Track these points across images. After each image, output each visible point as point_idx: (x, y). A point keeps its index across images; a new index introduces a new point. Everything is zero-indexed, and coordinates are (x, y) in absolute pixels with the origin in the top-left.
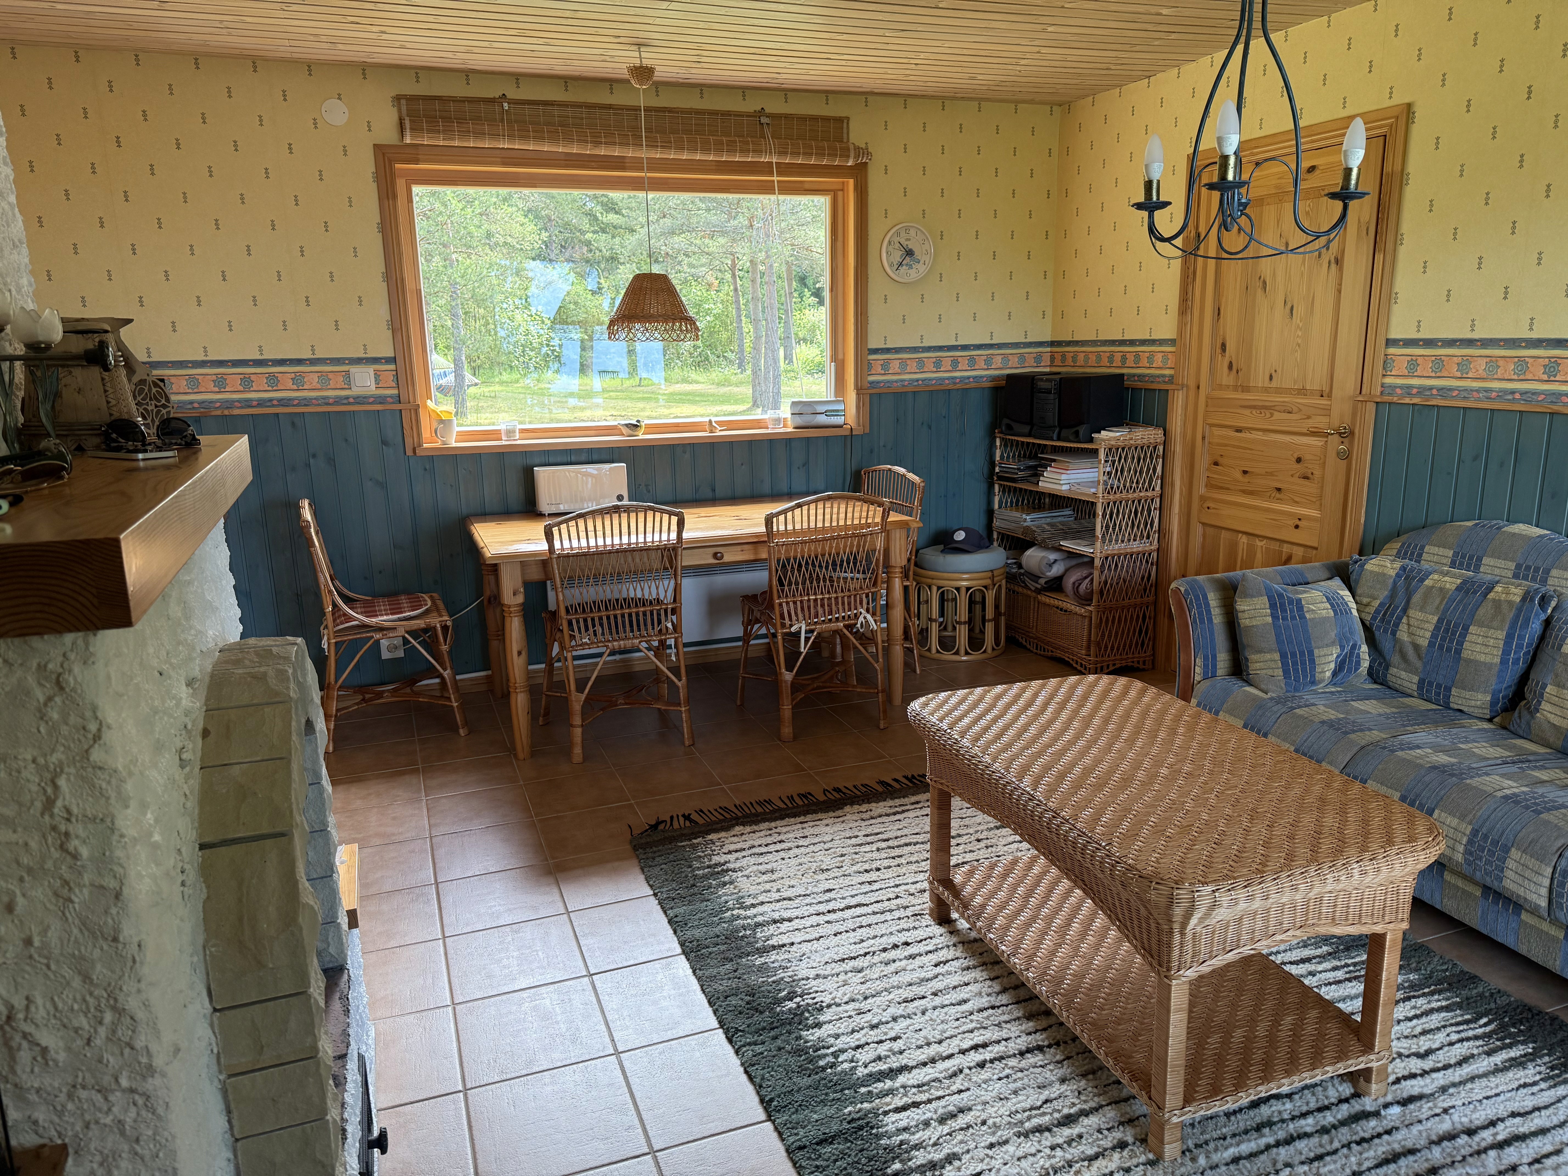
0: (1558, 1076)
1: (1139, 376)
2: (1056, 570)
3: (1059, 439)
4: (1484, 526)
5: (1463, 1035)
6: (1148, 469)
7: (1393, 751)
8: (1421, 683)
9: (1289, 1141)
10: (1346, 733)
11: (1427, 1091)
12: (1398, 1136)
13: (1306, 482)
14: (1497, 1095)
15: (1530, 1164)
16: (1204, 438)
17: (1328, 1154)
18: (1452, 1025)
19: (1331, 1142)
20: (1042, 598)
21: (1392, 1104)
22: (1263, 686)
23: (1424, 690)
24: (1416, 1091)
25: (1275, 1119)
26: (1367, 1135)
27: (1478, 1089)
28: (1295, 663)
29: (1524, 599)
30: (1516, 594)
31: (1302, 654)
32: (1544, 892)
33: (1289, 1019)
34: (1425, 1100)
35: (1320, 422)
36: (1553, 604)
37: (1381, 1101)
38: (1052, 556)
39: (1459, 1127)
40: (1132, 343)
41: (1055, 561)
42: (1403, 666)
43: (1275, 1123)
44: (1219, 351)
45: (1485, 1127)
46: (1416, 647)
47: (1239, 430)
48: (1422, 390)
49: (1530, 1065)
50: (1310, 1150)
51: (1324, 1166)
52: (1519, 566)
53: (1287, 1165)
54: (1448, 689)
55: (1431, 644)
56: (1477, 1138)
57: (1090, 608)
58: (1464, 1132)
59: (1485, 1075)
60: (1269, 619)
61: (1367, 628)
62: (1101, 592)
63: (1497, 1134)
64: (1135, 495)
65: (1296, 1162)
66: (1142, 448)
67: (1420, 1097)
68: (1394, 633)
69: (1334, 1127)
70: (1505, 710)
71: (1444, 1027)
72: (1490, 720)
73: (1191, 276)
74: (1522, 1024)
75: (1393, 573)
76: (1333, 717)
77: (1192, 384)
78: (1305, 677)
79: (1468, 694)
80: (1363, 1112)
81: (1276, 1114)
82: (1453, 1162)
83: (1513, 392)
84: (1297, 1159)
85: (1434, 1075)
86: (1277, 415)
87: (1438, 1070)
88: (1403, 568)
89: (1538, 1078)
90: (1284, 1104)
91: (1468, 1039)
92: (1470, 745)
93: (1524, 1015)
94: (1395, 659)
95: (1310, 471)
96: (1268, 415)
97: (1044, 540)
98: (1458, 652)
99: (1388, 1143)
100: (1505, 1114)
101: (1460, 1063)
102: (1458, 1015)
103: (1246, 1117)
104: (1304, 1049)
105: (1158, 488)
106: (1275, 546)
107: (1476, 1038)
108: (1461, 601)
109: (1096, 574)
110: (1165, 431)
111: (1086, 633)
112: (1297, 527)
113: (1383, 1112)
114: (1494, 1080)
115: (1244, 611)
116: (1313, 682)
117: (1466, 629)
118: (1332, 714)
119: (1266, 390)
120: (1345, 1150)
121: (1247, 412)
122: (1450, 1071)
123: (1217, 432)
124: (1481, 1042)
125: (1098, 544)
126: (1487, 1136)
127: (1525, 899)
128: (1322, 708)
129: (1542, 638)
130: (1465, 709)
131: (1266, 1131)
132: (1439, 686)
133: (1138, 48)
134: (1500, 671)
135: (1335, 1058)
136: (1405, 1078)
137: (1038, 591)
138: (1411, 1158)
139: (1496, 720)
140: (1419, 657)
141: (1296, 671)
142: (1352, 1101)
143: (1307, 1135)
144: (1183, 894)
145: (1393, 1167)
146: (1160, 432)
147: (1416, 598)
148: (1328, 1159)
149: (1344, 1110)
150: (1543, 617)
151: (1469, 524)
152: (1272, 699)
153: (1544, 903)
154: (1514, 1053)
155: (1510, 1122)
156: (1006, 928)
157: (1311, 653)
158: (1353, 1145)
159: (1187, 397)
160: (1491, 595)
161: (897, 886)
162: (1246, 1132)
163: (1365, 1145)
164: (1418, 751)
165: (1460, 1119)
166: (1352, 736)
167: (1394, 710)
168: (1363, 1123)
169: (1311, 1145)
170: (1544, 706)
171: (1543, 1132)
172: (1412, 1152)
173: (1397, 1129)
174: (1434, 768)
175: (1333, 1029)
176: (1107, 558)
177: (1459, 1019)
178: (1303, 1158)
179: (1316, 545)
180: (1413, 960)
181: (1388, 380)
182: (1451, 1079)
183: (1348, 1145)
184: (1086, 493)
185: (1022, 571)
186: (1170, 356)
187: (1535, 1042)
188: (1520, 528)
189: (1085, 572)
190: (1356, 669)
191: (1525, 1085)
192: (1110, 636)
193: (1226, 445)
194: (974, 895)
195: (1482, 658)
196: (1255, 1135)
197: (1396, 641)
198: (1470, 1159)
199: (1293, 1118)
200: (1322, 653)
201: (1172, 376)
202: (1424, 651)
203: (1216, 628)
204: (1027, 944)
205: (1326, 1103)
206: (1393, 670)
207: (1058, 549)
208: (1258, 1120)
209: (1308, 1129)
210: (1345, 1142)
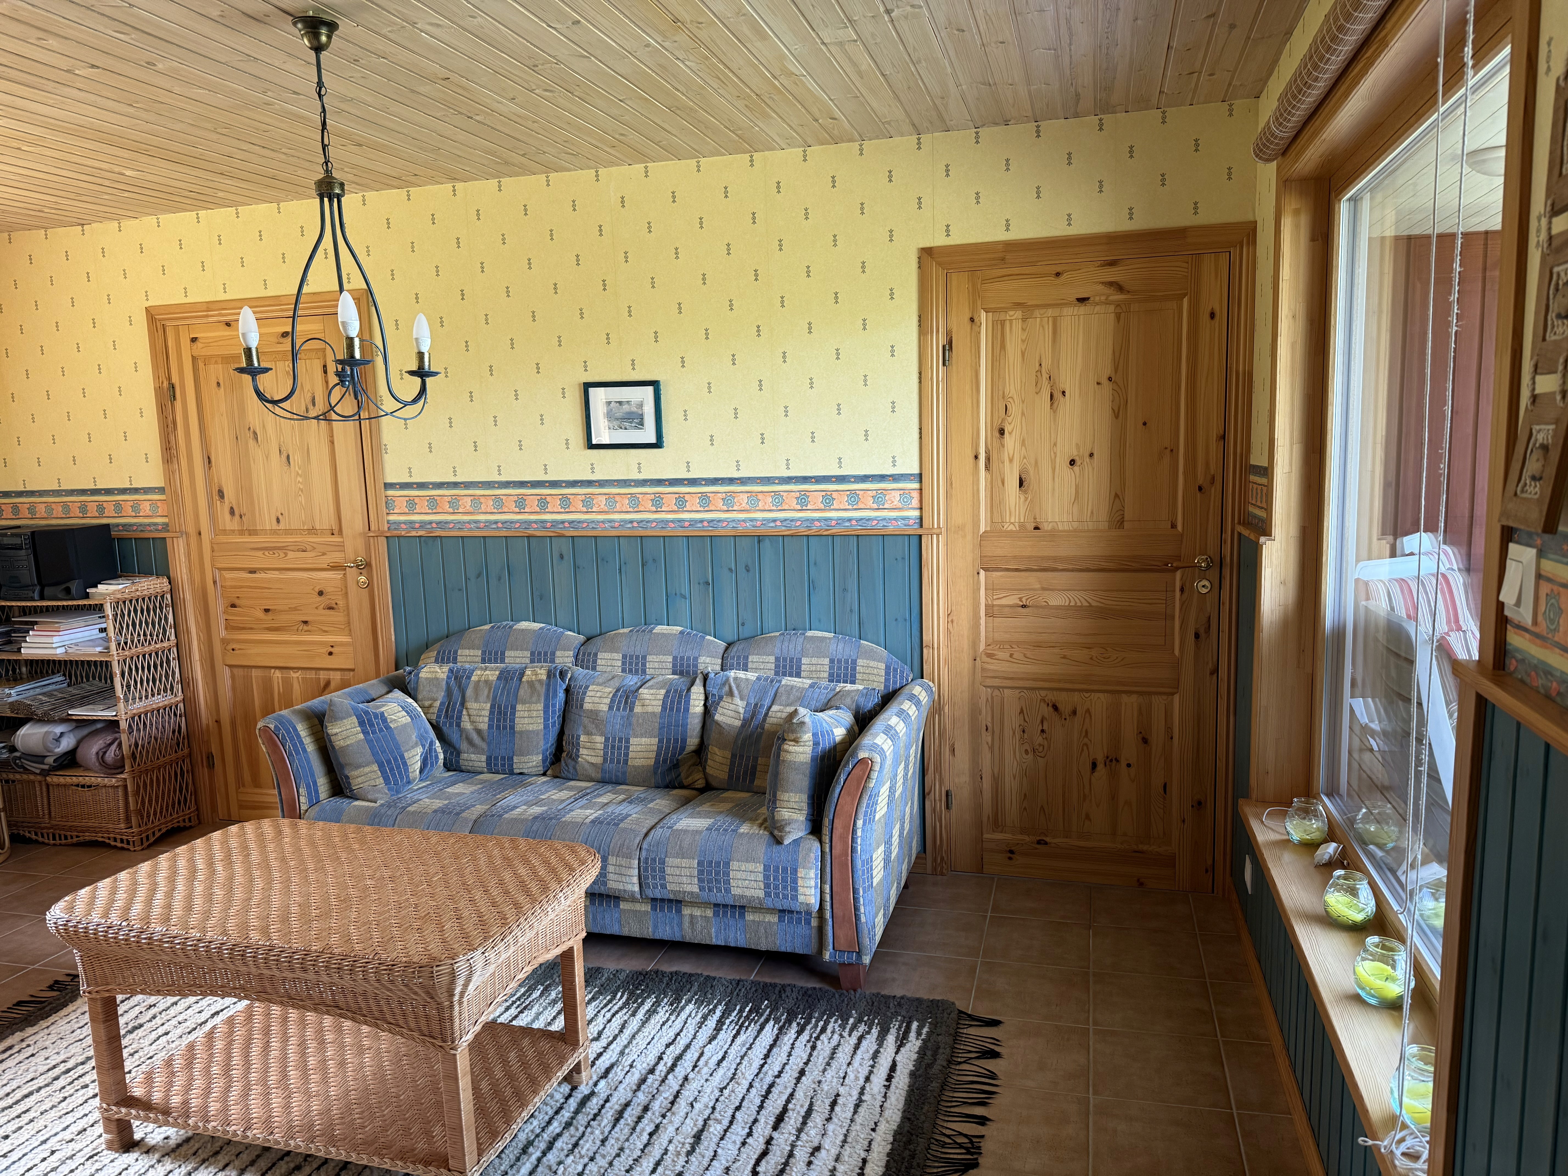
0: (677, 1007)
1: (124, 525)
2: (67, 744)
3: (42, 598)
4: (499, 627)
5: (612, 1011)
6: (160, 619)
7: (501, 816)
8: (489, 759)
9: (550, 1146)
10: (458, 814)
11: (613, 1060)
12: (613, 1100)
13: (331, 612)
14: (653, 1038)
15: (693, 1070)
16: (215, 582)
17: (580, 1139)
18: (602, 1008)
19: (577, 1129)
20: (53, 779)
21: (598, 1081)
22: (369, 797)
23: (492, 766)
24: (607, 1064)
25: (532, 1138)
26: (596, 1111)
27: (641, 1041)
28: (392, 769)
29: (549, 676)
30: (543, 674)
31: (396, 759)
32: (635, 880)
33: (512, 1055)
34: (615, 1067)
35: (336, 557)
36: (569, 676)
37: (591, 1083)
38: (58, 729)
39: (644, 1072)
40: (108, 492)
41: (62, 734)
42: (472, 750)
43: (533, 1141)
44: (216, 497)
45: (657, 1064)
46: (479, 732)
47: (252, 571)
48: (423, 524)
49: (659, 1009)
50: (567, 1144)
51: (582, 1148)
52: (532, 654)
53: (560, 1163)
54: (511, 759)
55: (490, 726)
56: (657, 1073)
57: (123, 776)
58: (648, 1073)
59: (639, 1030)
60: (361, 736)
61: (436, 727)
62: (133, 756)
63: (666, 1063)
64: (151, 648)
65: (564, 1158)
66: (150, 598)
67: (612, 1066)
68: (458, 725)
69: (573, 1118)
70: (552, 764)
71: (599, 1012)
72: (544, 774)
73: (171, 425)
74: (641, 985)
75: (444, 676)
76: (441, 805)
77: (192, 530)
78: (402, 779)
79: (526, 759)
80: (585, 1096)
81: (530, 1134)
82: (653, 1096)
83: (496, 522)
84: (562, 1157)
85: (611, 1047)
86: (291, 555)
87: (611, 1042)
88: (451, 671)
89: (667, 1015)
90: (531, 1123)
91: (617, 1012)
92: (547, 795)
93: (640, 979)
94: (464, 746)
95: (334, 602)
96: (282, 555)
97: (46, 713)
98: (512, 727)
99: (611, 1108)
100: (663, 1048)
101: (621, 1031)
102: (602, 1000)
103: (511, 1149)
104: (535, 1069)
105: (173, 637)
106: (312, 675)
107: (621, 1009)
108: (504, 688)
109: (124, 737)
110: (169, 578)
111: (121, 804)
112: (331, 654)
113: (596, 1091)
114: (646, 1030)
115: (336, 734)
116: (409, 782)
117: (514, 708)
118: (438, 804)
119: (274, 532)
120: (589, 1129)
121: (260, 554)
122: (619, 1038)
123: (228, 575)
124: (625, 1010)
125: (121, 705)
126: (662, 1068)
127: (625, 890)
128: (427, 800)
129: (567, 702)
130: (525, 771)
131: (531, 1149)
132: (503, 758)
133: (84, 198)
134: (545, 734)
135: (559, 1064)
136: (597, 1059)
137: (45, 773)
138: (629, 1109)
139: (549, 772)
140: (483, 739)
141: (394, 775)
142: (574, 1094)
143: (559, 1135)
144: (461, 965)
145: (622, 1121)
146: (165, 580)
147: (469, 692)
148: (581, 1142)
149: (573, 1103)
150: (564, 687)
151: (487, 627)
152: (382, 805)
153: (636, 888)
154: (647, 1005)
155: (668, 1052)
156: (225, 1109)
157: (402, 757)
158: (592, 1122)
159: (188, 545)
160: (525, 679)
161: (44, 1142)
162: (518, 1159)
163: (599, 1118)
164: (518, 810)
165: (641, 1067)
166: (464, 815)
167: (480, 786)
168: (589, 1104)
169: (565, 1140)
170: (582, 751)
171: (688, 1047)
172: (627, 1105)
173: (611, 1095)
174: (536, 818)
175: (545, 1045)
176: (133, 718)
177: (605, 1001)
178: (566, 1152)
179: (352, 667)
180: (555, 976)
181: (391, 518)
182: (622, 1044)
183: (588, 1125)
184: (94, 652)
185: (17, 754)
186: (159, 504)
187: (654, 993)
188: (524, 625)
189: (109, 739)
190: (437, 763)
191: (664, 1024)
192: (150, 801)
193: (241, 587)
194: (167, 1097)
195: (531, 728)
196: (525, 1157)
197: (461, 730)
198: (661, 1088)
199: (543, 1130)
200: (411, 755)
201: (167, 525)
202: (486, 734)
203: (311, 756)
204: (256, 1111)
205: (558, 1105)
206: (464, 756)
207: (67, 720)
208: (521, 1146)
209: (558, 1131)
210: (586, 1124)
